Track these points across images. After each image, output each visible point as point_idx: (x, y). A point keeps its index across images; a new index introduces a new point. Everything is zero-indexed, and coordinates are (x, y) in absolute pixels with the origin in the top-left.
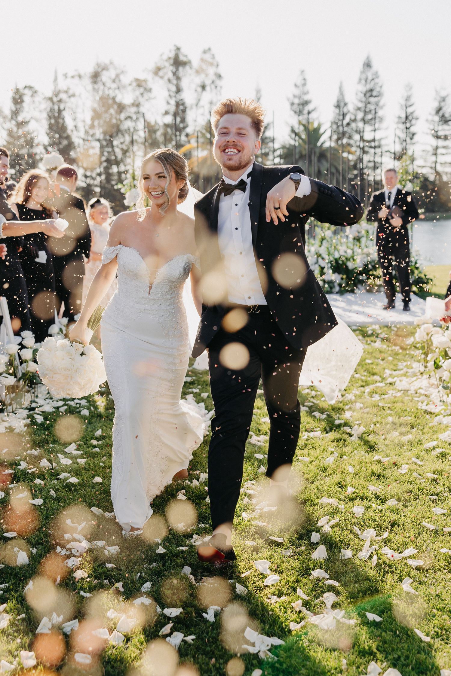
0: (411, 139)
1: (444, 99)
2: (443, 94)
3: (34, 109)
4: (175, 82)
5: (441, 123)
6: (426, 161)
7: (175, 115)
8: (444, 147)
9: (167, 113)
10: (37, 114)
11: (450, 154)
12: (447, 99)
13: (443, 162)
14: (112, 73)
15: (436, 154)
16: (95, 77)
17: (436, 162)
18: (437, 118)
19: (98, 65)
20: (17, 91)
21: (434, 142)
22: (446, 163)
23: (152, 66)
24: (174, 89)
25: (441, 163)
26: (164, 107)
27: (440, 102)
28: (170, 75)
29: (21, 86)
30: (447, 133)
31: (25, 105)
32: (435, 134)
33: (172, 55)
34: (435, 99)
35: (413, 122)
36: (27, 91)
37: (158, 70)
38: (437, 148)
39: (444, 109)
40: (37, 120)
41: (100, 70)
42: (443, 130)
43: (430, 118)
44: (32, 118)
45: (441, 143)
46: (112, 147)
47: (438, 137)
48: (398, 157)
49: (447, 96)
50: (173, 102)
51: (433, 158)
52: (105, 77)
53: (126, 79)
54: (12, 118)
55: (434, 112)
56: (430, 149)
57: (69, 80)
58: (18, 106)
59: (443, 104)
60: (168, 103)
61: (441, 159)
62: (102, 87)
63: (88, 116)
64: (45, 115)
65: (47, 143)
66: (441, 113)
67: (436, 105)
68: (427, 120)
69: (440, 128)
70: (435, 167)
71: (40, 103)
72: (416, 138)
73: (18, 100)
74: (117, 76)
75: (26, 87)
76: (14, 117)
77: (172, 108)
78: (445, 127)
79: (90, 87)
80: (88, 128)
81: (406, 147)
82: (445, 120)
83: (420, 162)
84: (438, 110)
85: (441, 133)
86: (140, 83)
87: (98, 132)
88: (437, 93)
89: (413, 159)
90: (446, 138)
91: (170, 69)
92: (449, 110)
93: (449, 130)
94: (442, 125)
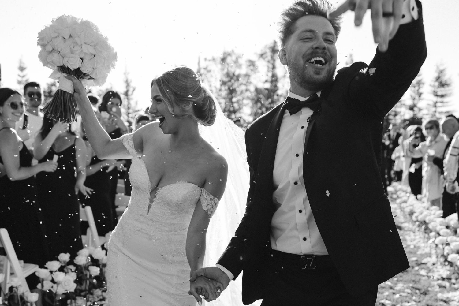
0: (420, 96)
1: (441, 72)
2: (441, 68)
4: (272, 62)
5: (439, 86)
6: (429, 111)
7: (272, 82)
8: (442, 102)
9: (266, 81)
12: (444, 71)
14: (234, 58)
15: (435, 106)
16: (223, 60)
17: (435, 112)
18: (437, 84)
19: (225, 53)
21: (435, 99)
22: (442, 112)
23: (260, 52)
24: (271, 66)
25: (439, 112)
26: (265, 78)
27: (439, 74)
28: (269, 58)
30: (443, 93)
32: (435, 94)
33: (272, 45)
34: (436, 71)
35: (421, 86)
37: (262, 55)
38: (436, 102)
41: (226, 55)
43: (432, 83)
45: (439, 99)
46: (232, 103)
47: (437, 96)
48: (412, 108)
50: (270, 74)
51: (434, 109)
52: (229, 60)
53: (242, 61)
55: (434, 80)
56: (431, 103)
57: (207, 63)
59: (440, 75)
60: (267, 75)
61: (439, 110)
62: (226, 66)
63: (218, 84)
66: (440, 80)
67: (436, 75)
68: (430, 85)
69: (439, 90)
72: (422, 96)
74: (237, 59)
77: (269, 78)
78: (442, 89)
79: (219, 66)
80: (218, 91)
81: (416, 102)
82: (442, 85)
83: (425, 112)
84: (438, 79)
85: (440, 93)
86: (252, 63)
87: (224, 93)
88: (438, 67)
89: (420, 110)
90: (442, 96)
91: (269, 54)
92: (445, 78)
93: (445, 91)
94: (440, 88)
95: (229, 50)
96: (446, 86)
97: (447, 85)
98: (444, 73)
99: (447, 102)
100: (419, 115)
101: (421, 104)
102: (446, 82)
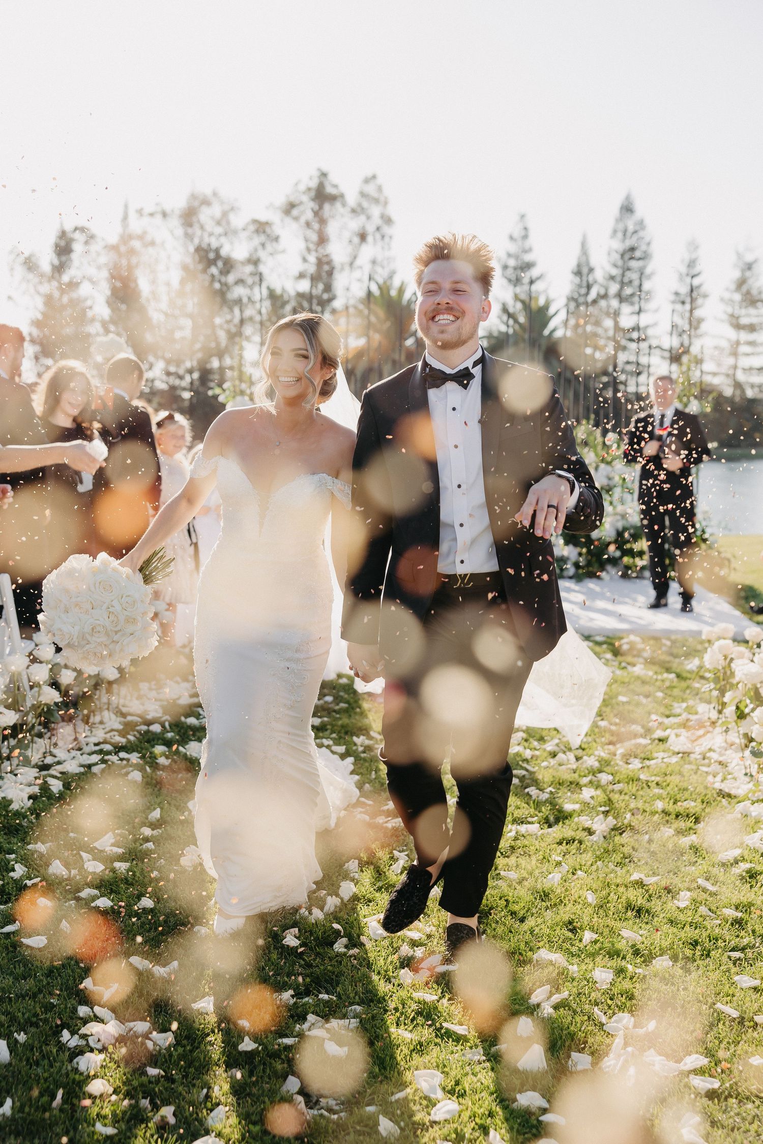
0: (696, 328)
1: (749, 267)
2: (749, 258)
3: (89, 264)
4: (316, 226)
5: (744, 304)
6: (719, 365)
7: (316, 278)
8: (752, 343)
9: (301, 276)
10: (92, 271)
11: (758, 354)
12: (754, 266)
13: (747, 365)
14: (216, 210)
15: (735, 354)
16: (189, 217)
17: (735, 367)
18: (737, 297)
19: (193, 197)
20: (63, 234)
21: (732, 334)
22: (751, 369)
23: (280, 200)
24: (314, 237)
25: (744, 369)
26: (297, 266)
27: (743, 271)
28: (309, 215)
29: (68, 227)
30: (754, 320)
31: (74, 256)
32: (734, 321)
33: (314, 184)
34: (736, 266)
36: (77, 235)
37: (290, 208)
38: (738, 343)
39: (750, 282)
40: (91, 280)
41: (196, 204)
42: (748, 315)
43: (727, 295)
44: (84, 277)
45: (744, 336)
46: (213, 327)
47: (738, 327)
48: (675, 358)
49: (755, 261)
50: (312, 259)
51: (731, 361)
52: (206, 216)
53: (238, 221)
54: (53, 277)
55: (733, 287)
56: (724, 344)
57: (146, 220)
58: (64, 258)
59: (748, 274)
60: (305, 260)
61: (744, 362)
62: (198, 232)
63: (175, 277)
64: (105, 274)
65: (107, 317)
66: (744, 288)
67: (737, 274)
68: (722, 300)
69: (743, 312)
70: (734, 375)
71: (98, 254)
72: (704, 327)
73: (64, 249)
74: (225, 214)
75: (76, 229)
76: (56, 275)
77: (312, 269)
78: (752, 311)
79: (180, 231)
80: (174, 295)
81: (687, 341)
82: (752, 300)
83: (709, 366)
84: (741, 283)
85: (744, 321)
86: (261, 228)
87: (191, 302)
88: (739, 255)
89: (698, 361)
90: (752, 328)
91: (310, 205)
92: (757, 284)
93: (758, 316)
94: (746, 307)
98: (755, 269)
102: (760, 293)
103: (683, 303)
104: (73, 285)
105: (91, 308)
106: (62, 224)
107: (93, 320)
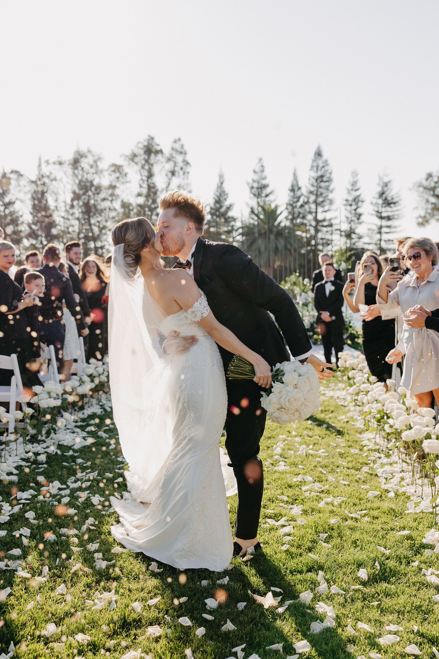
0: (358, 219)
1: (386, 185)
2: (386, 180)
3: (19, 191)
4: (147, 167)
5: (384, 205)
6: (372, 239)
7: (148, 196)
8: (388, 227)
9: (139, 195)
10: (21, 196)
11: (392, 232)
12: (389, 184)
13: (387, 239)
14: (90, 160)
15: (380, 233)
16: (76, 163)
17: (380, 240)
18: (380, 201)
19: (77, 153)
20: (4, 175)
21: (378, 222)
22: (389, 240)
23: (128, 153)
24: (146, 173)
25: (385, 241)
26: (136, 189)
27: (383, 187)
28: (143, 161)
29: (8, 170)
30: (390, 214)
31: (11, 187)
32: (379, 215)
33: (145, 143)
34: (379, 184)
35: (360, 204)
36: (13, 176)
37: (133, 157)
38: (381, 227)
39: (387, 193)
40: (22, 201)
41: (79, 157)
42: (387, 211)
43: (374, 201)
44: (17, 199)
45: (384, 223)
46: (90, 225)
47: (381, 218)
49: (390, 181)
50: (145, 185)
51: (378, 236)
52: (84, 163)
53: (103, 165)
55: (377, 196)
56: (375, 228)
57: (51, 166)
58: (5, 189)
59: (385, 189)
60: (141, 186)
61: (385, 237)
62: (81, 172)
63: (69, 197)
64: (29, 196)
65: (31, 222)
66: (384, 196)
67: (379, 189)
68: (372, 203)
69: (384, 209)
70: (380, 244)
71: (25, 186)
72: (363, 218)
73: (5, 183)
74: (95, 162)
75: (12, 172)
77: (145, 191)
78: (388, 209)
79: (70, 171)
80: (68, 207)
81: (353, 226)
82: (388, 203)
83: (366, 240)
84: (382, 194)
85: (384, 214)
86: (117, 168)
87: (77, 212)
88: (380, 179)
89: (360, 238)
90: (389, 218)
91: (143, 156)
92: (391, 194)
93: (392, 212)
94: (385, 207)
95: (84, 149)
96: (392, 205)
97: (394, 203)
98: (389, 186)
99: (395, 227)
100: (360, 245)
101: (360, 230)
102: (392, 199)
103: (351, 205)
104: (10, 203)
105: (21, 216)
106: (4, 170)
107: (23, 223)
